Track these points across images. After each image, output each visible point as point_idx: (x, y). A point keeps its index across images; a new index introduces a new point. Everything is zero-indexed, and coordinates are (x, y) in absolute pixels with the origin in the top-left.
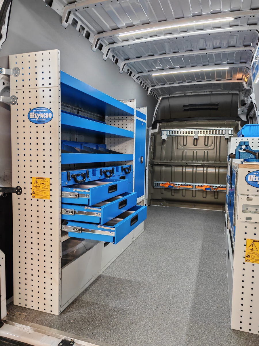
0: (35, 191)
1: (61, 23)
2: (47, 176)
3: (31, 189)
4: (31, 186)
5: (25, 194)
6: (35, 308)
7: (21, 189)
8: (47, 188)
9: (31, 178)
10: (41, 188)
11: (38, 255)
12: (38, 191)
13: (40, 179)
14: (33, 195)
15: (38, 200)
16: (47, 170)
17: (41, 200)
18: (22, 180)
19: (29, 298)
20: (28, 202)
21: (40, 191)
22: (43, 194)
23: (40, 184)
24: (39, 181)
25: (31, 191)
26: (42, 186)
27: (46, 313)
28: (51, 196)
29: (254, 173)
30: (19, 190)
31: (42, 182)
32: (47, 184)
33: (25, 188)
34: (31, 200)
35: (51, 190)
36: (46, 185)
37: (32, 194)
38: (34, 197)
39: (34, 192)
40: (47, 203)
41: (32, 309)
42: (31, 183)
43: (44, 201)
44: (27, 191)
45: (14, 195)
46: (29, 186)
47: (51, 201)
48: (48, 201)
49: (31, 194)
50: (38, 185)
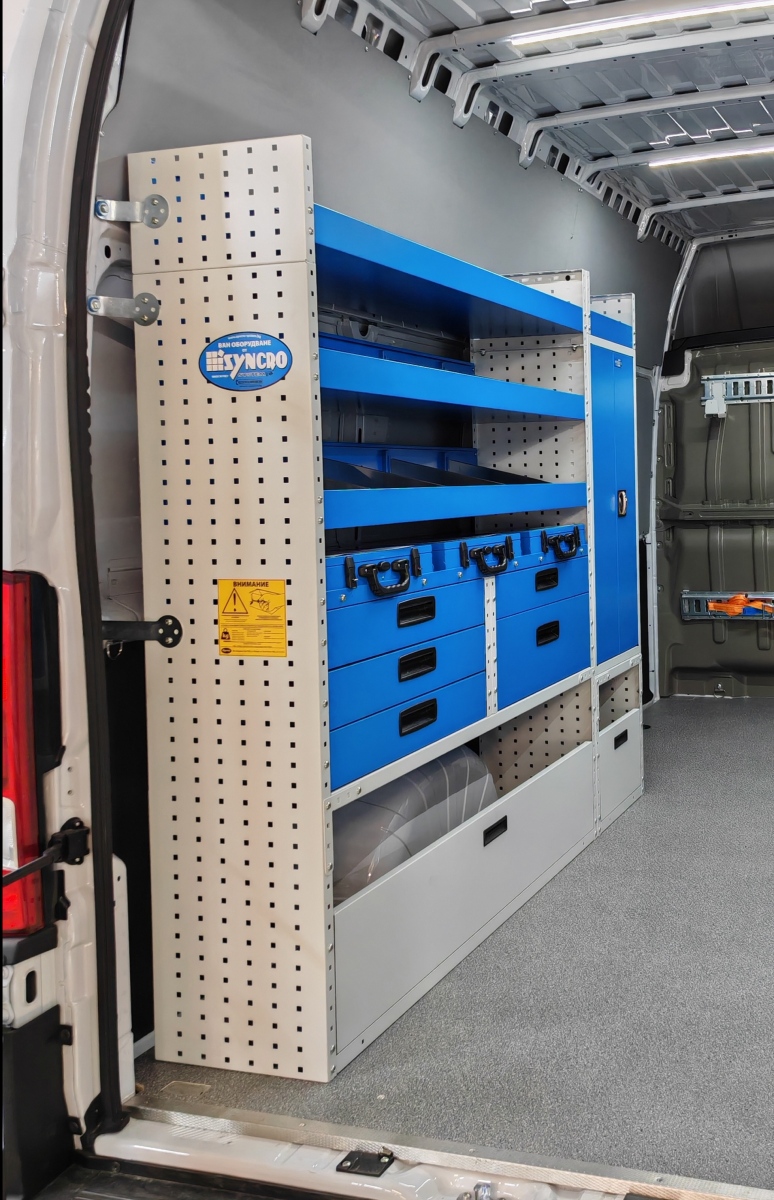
0: (230, 630)
1: (300, 18)
2: (275, 571)
3: (216, 622)
4: (214, 612)
5: (193, 641)
6: (238, 1064)
7: (177, 624)
8: (275, 618)
9: (215, 582)
10: (251, 620)
11: (247, 863)
12: (240, 630)
13: (249, 584)
14: (223, 644)
15: (241, 663)
16: (276, 552)
17: (254, 662)
18: (180, 592)
19: (216, 1029)
20: (206, 671)
21: (251, 628)
22: (260, 638)
23: (247, 604)
24: (242, 591)
25: (216, 631)
26: (255, 611)
27: (281, 1078)
28: (290, 643)
30: (169, 631)
31: (256, 598)
32: (276, 601)
33: (192, 622)
34: (217, 662)
35: (290, 623)
36: (271, 607)
37: (221, 642)
38: (227, 651)
39: (226, 633)
40: (278, 671)
41: (226, 1071)
42: (216, 602)
43: (266, 663)
44: (201, 633)
45: (152, 648)
46: (206, 612)
47: (291, 664)
48: (278, 663)
49: (216, 642)
50: (240, 609)
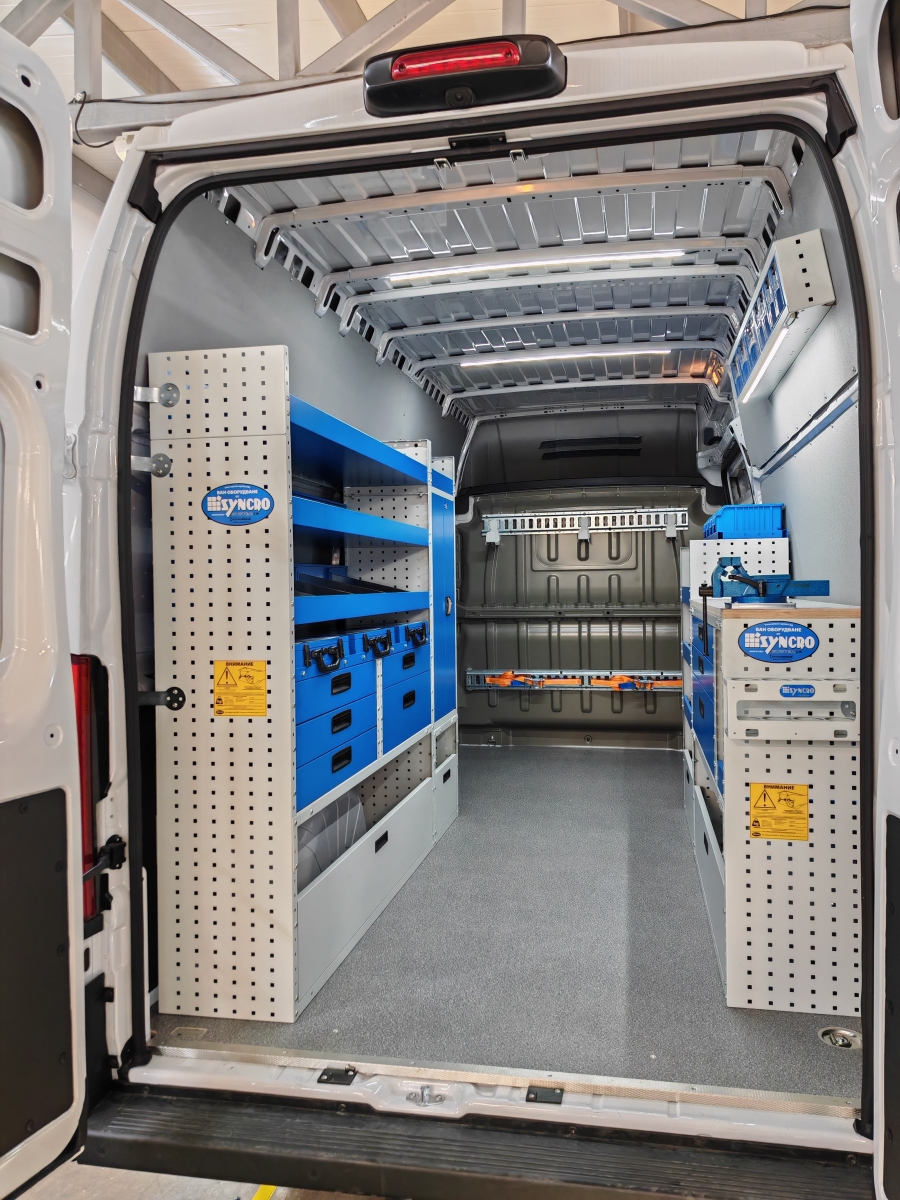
0: (223, 698)
1: (255, 258)
2: (258, 655)
3: (212, 691)
4: (211, 684)
5: (194, 706)
6: (225, 1013)
7: (181, 693)
8: (258, 688)
9: (212, 663)
10: (240, 689)
11: (233, 866)
12: (231, 697)
13: (238, 664)
14: (217, 707)
15: (231, 721)
16: (259, 641)
17: (241, 721)
18: (184, 670)
19: (207, 988)
20: (203, 728)
21: (237, 696)
22: (246, 703)
23: (237, 679)
24: (234, 670)
25: (212, 699)
26: (242, 684)
27: (258, 1021)
28: (269, 706)
29: (757, 629)
30: (175, 698)
31: (243, 674)
32: (258, 677)
33: (193, 691)
34: (212, 720)
35: (269, 692)
36: (255, 680)
37: (216, 705)
38: (220, 712)
39: (220, 699)
40: (260, 726)
41: (215, 1019)
42: (212, 677)
43: (250, 721)
44: (200, 699)
45: (162, 712)
46: (204, 684)
47: (269, 721)
48: (260, 722)
49: (212, 706)
50: (231, 681)
